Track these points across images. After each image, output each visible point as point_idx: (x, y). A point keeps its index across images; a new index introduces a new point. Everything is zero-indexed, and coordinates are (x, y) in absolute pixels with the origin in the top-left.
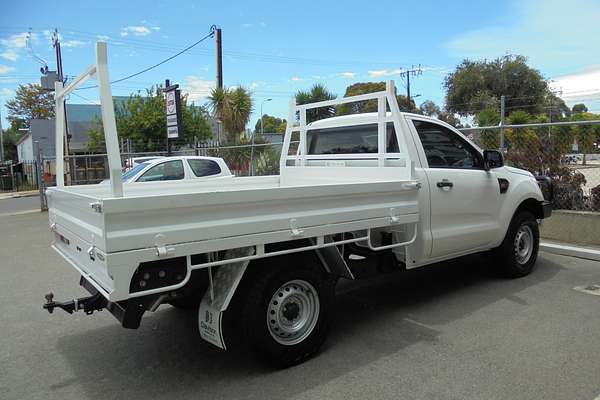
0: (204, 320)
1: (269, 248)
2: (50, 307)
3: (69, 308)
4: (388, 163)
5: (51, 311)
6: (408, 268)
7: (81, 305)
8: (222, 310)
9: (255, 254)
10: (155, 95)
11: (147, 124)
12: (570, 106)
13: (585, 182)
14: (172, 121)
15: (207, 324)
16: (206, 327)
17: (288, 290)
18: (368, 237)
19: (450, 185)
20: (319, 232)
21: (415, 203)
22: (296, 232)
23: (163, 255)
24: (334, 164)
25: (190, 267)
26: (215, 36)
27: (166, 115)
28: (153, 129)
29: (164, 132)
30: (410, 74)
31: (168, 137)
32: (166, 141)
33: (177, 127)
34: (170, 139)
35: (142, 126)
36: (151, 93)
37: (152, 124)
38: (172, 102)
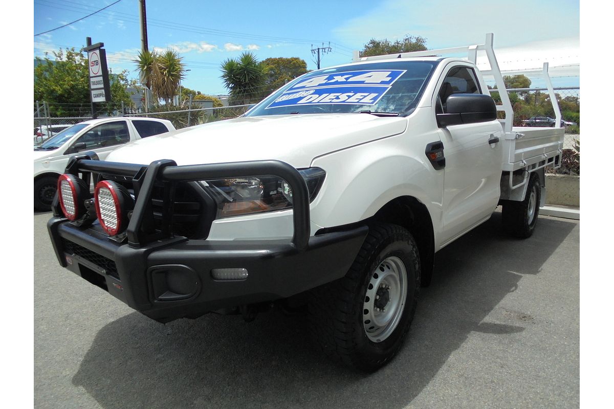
10: (65, 59)
11: (59, 90)
14: (98, 83)
27: (89, 77)
28: (66, 96)
29: (88, 95)
30: (320, 50)
31: (93, 101)
32: (90, 106)
33: (103, 91)
34: (95, 104)
35: (53, 91)
36: (60, 57)
37: (65, 90)
38: (96, 63)
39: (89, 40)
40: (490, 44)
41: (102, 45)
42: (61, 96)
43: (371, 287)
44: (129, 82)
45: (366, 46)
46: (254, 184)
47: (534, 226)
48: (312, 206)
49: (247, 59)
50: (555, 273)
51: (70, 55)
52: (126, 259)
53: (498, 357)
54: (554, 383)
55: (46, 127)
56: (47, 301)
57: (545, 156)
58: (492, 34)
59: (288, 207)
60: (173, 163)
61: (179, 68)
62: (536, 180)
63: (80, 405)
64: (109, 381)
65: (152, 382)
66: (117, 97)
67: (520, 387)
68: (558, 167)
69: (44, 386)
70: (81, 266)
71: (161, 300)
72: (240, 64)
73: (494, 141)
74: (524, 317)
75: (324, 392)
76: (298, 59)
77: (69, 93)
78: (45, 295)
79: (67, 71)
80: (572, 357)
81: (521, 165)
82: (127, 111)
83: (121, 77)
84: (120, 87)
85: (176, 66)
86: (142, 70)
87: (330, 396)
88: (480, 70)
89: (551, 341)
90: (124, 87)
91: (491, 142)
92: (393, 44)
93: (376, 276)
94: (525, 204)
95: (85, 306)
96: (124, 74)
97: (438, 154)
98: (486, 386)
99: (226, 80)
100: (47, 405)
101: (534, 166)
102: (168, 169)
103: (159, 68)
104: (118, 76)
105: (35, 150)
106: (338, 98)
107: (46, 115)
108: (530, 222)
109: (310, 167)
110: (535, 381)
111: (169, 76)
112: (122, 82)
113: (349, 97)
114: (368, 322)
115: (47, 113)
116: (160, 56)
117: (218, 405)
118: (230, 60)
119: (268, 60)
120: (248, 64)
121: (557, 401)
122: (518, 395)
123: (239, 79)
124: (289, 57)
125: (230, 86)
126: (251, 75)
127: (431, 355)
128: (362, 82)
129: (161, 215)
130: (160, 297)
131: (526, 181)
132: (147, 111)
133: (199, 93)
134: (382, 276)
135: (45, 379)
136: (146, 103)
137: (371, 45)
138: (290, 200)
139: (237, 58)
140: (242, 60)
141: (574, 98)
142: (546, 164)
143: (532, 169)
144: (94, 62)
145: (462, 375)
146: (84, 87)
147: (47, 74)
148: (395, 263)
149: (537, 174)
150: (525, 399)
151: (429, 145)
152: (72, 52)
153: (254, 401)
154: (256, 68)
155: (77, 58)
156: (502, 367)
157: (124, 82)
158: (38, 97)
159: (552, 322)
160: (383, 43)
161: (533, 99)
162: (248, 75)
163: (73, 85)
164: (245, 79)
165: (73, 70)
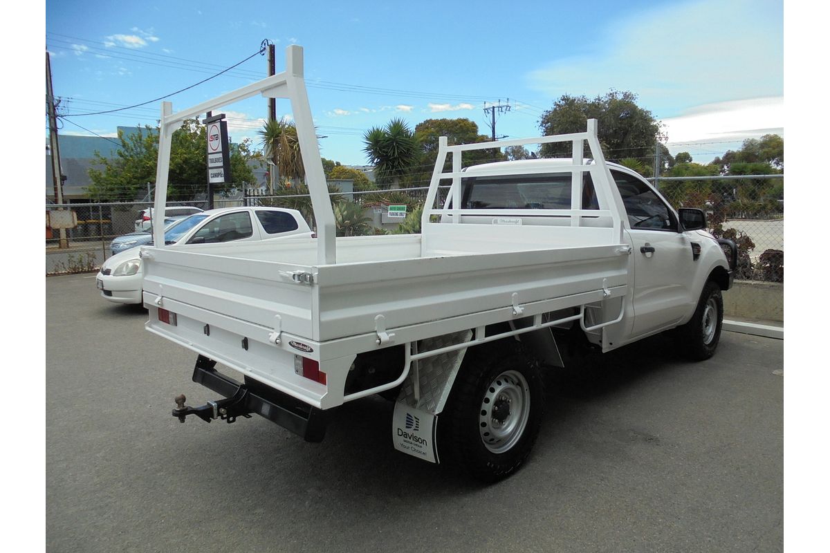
0: (403, 426)
1: (491, 330)
2: (182, 414)
3: (206, 414)
4: (584, 221)
5: (182, 419)
6: (604, 351)
7: (222, 410)
8: (437, 412)
9: (473, 338)
12: (673, 154)
13: (753, 246)
14: (217, 160)
15: (410, 431)
16: (406, 435)
17: (500, 384)
18: (581, 315)
19: (652, 250)
20: (537, 310)
21: (625, 272)
22: (518, 310)
23: (387, 342)
24: (504, 221)
25: (409, 358)
26: (267, 53)
27: (205, 149)
29: (204, 175)
30: (496, 110)
31: (210, 181)
32: (206, 187)
33: (222, 169)
34: (212, 185)
38: (216, 137)
41: (223, 116)
44: (252, 154)
45: (556, 104)
49: (397, 128)
51: (184, 123)
66: (236, 172)
72: (388, 134)
76: (466, 120)
77: (181, 169)
79: (181, 141)
82: (248, 193)
83: (242, 147)
84: (241, 158)
86: (268, 143)
90: (246, 159)
92: (593, 100)
96: (246, 144)
99: (371, 154)
103: (288, 140)
104: (239, 146)
112: (243, 154)
116: (289, 126)
118: (375, 129)
119: (427, 121)
120: (398, 134)
123: (387, 152)
124: (455, 118)
125: (375, 162)
126: (401, 148)
132: (272, 193)
133: (338, 164)
136: (271, 183)
137: (563, 103)
139: (384, 127)
140: (391, 128)
144: (214, 136)
154: (407, 139)
155: (193, 126)
157: (246, 153)
160: (579, 100)
162: (398, 147)
163: (186, 158)
164: (394, 153)
165: (187, 141)
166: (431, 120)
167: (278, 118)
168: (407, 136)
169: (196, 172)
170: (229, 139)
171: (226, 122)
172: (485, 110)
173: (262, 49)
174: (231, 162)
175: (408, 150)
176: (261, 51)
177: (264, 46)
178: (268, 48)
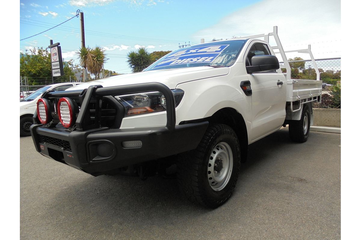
10: (37, 54)
11: (33, 71)
14: (56, 65)
26: (80, 16)
27: (51, 63)
28: (38, 74)
29: (50, 73)
30: (184, 46)
31: (54, 76)
32: (52, 79)
33: (59, 70)
34: (54, 77)
35: (30, 72)
36: (34, 52)
37: (37, 71)
39: (51, 41)
40: (276, 32)
41: (59, 44)
42: (35, 74)
43: (212, 158)
44: (74, 66)
46: (145, 99)
47: (308, 135)
48: (176, 109)
49: (142, 51)
50: (319, 159)
51: (40, 52)
52: (75, 138)
53: (286, 199)
54: (317, 211)
55: (26, 92)
56: (27, 180)
57: (311, 95)
58: (277, 27)
59: (164, 110)
60: (101, 87)
61: (103, 56)
62: (307, 109)
63: (47, 229)
64: (64, 217)
65: (88, 217)
66: (67, 75)
67: (298, 213)
68: (319, 103)
69: (26, 220)
70: (49, 149)
71: (94, 161)
72: (138, 54)
73: (280, 83)
74: (301, 180)
75: (187, 219)
77: (39, 73)
78: (26, 177)
79: (38, 60)
80: (328, 198)
81: (297, 99)
84: (69, 68)
85: (101, 55)
86: (82, 58)
87: (190, 220)
88: (271, 46)
89: (316, 191)
90: (71, 69)
91: (278, 84)
93: (215, 153)
94: (301, 122)
95: (49, 181)
96: (71, 62)
97: (248, 88)
98: (279, 213)
99: (130, 63)
100: (28, 229)
101: (305, 100)
102: (99, 89)
103: (91, 56)
104: (68, 63)
105: (20, 102)
106: (192, 60)
107: (26, 85)
108: (305, 133)
109: (176, 89)
110: (307, 210)
111: (97, 61)
113: (198, 59)
114: (211, 178)
115: (27, 84)
116: (92, 50)
117: (126, 226)
118: (132, 52)
119: (154, 52)
120: (143, 54)
121: (319, 219)
122: (297, 217)
123: (138, 62)
125: (132, 67)
126: (144, 60)
127: (248, 199)
128: (206, 52)
129: (94, 118)
130: (93, 159)
131: (300, 108)
132: (84, 81)
134: (218, 153)
135: (26, 217)
136: (84, 77)
138: (165, 107)
139: (136, 51)
140: (139, 52)
141: (331, 71)
142: (312, 100)
143: (304, 102)
144: (54, 53)
145: (266, 209)
146: (48, 69)
147: (26, 62)
148: (225, 146)
149: (308, 106)
150: (301, 219)
151: (242, 82)
152: (41, 49)
153: (147, 224)
155: (44, 53)
156: (288, 204)
157: (71, 66)
158: (22, 74)
159: (317, 182)
161: (308, 72)
162: (143, 60)
163: (41, 68)
164: (141, 63)
165: (42, 60)
166: (156, 51)
167: (86, 46)
168: (147, 55)
169: (47, 74)
170: (63, 59)
171: (60, 47)
172: (179, 47)
173: (77, 14)
174: (64, 70)
175: (147, 61)
176: (77, 15)
177: (78, 13)
178: (80, 14)
